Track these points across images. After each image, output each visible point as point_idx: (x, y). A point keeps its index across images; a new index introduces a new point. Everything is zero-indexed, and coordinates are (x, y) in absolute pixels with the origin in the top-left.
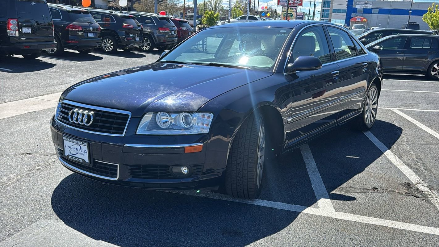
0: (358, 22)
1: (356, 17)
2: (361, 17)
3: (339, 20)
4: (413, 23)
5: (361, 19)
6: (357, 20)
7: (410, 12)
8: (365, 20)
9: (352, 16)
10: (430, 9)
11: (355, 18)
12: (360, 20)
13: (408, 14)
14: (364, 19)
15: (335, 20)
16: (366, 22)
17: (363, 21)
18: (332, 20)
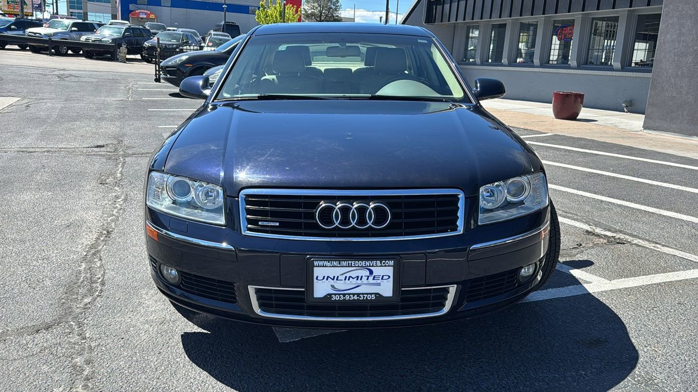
0: (142, 18)
1: (139, 11)
2: (146, 11)
3: (102, 15)
4: (230, 23)
5: (146, 14)
6: (141, 16)
7: (224, 7)
8: (153, 16)
9: (130, 9)
10: (262, 5)
11: (137, 11)
12: (145, 16)
13: (222, 10)
14: (150, 13)
15: (94, 14)
16: (155, 19)
17: (151, 17)
18: (88, 13)
